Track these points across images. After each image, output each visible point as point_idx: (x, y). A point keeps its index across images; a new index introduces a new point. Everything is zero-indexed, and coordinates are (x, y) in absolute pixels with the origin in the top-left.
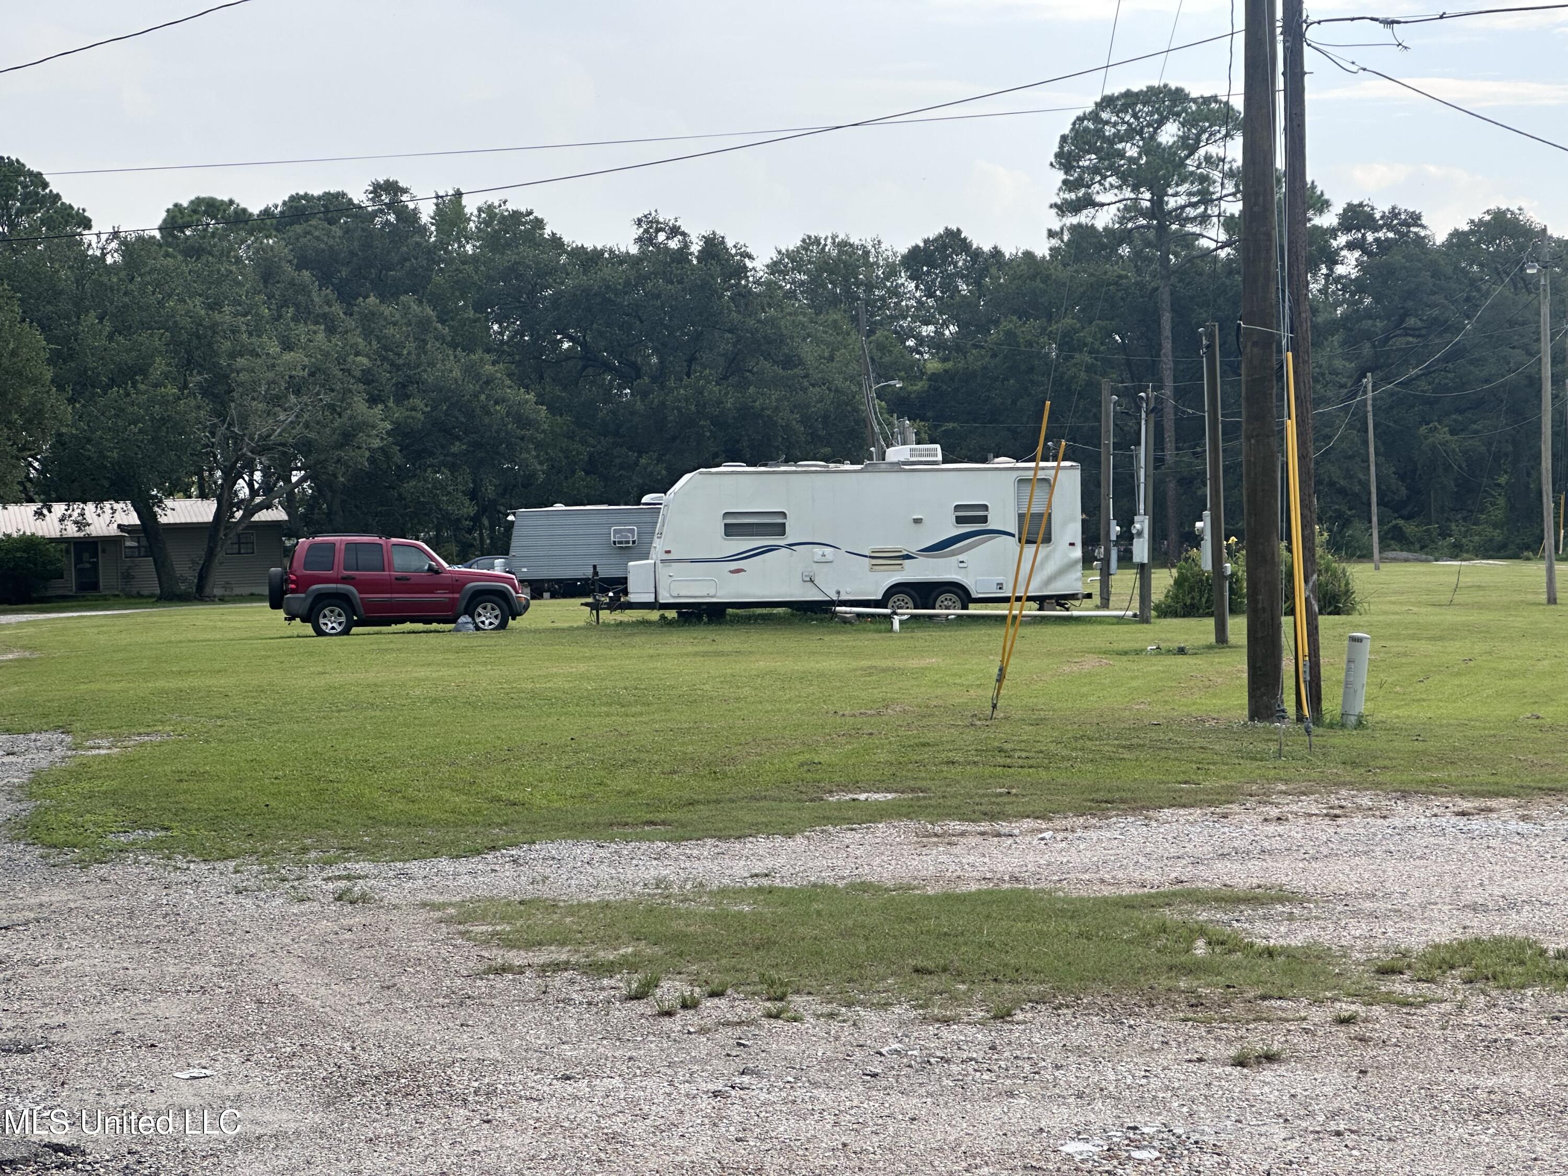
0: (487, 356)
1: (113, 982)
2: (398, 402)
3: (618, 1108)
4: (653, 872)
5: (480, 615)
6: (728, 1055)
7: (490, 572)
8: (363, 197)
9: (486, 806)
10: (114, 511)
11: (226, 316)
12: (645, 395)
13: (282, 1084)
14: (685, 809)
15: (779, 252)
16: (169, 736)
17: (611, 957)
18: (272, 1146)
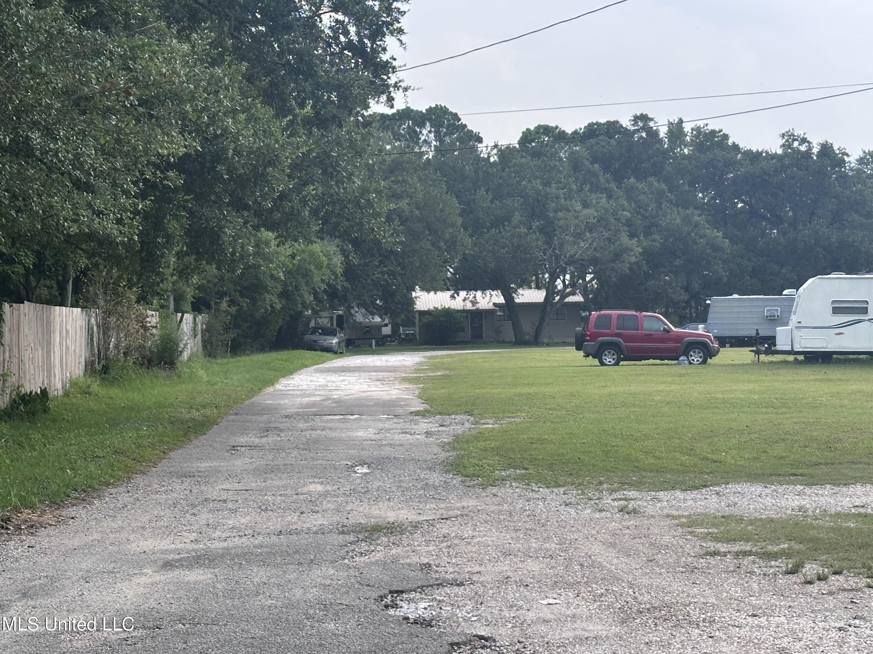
0: (696, 211)
1: (504, 551)
2: (645, 236)
3: (785, 634)
4: (797, 503)
5: (691, 356)
6: (846, 608)
7: (696, 332)
8: (629, 124)
9: (700, 462)
10: (491, 296)
11: (553, 190)
12: (785, 234)
13: (597, 610)
14: (814, 468)
15: (864, 152)
16: (524, 418)
17: (776, 550)
18: (594, 643)
